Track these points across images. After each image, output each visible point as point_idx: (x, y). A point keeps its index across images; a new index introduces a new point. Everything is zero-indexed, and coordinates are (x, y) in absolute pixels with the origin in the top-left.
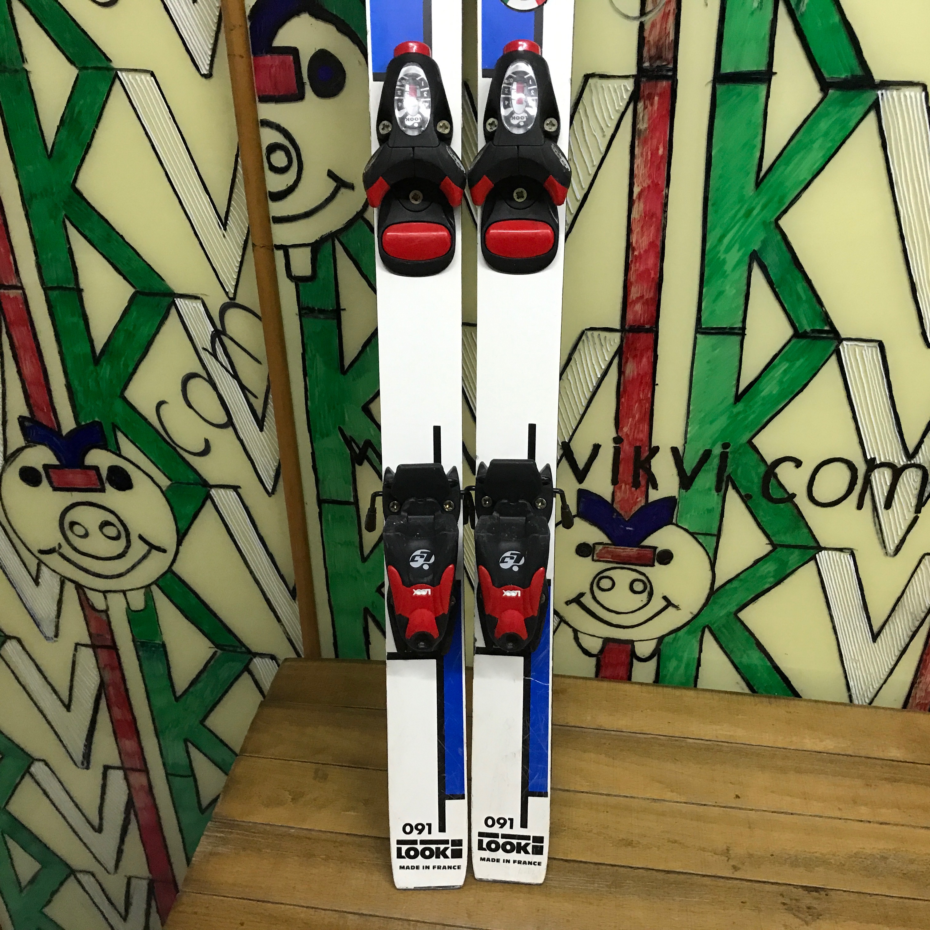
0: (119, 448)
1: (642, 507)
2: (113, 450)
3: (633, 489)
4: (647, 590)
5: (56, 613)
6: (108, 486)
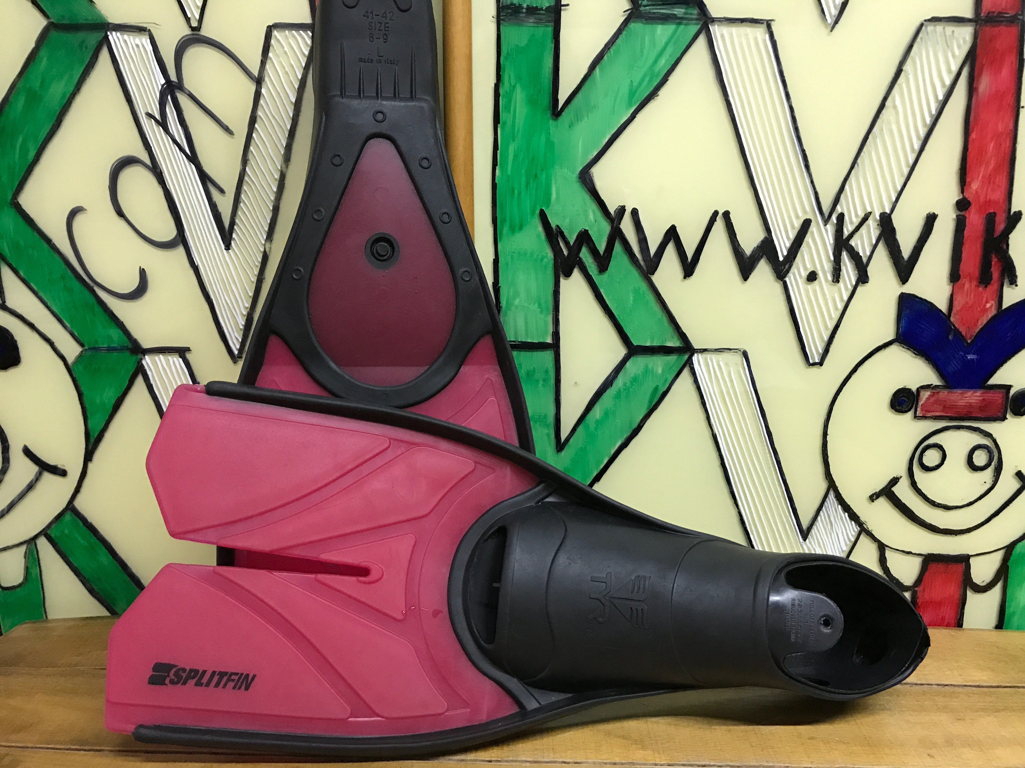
0: (2, 295)
1: (993, 317)
3: (981, 288)
4: (993, 464)
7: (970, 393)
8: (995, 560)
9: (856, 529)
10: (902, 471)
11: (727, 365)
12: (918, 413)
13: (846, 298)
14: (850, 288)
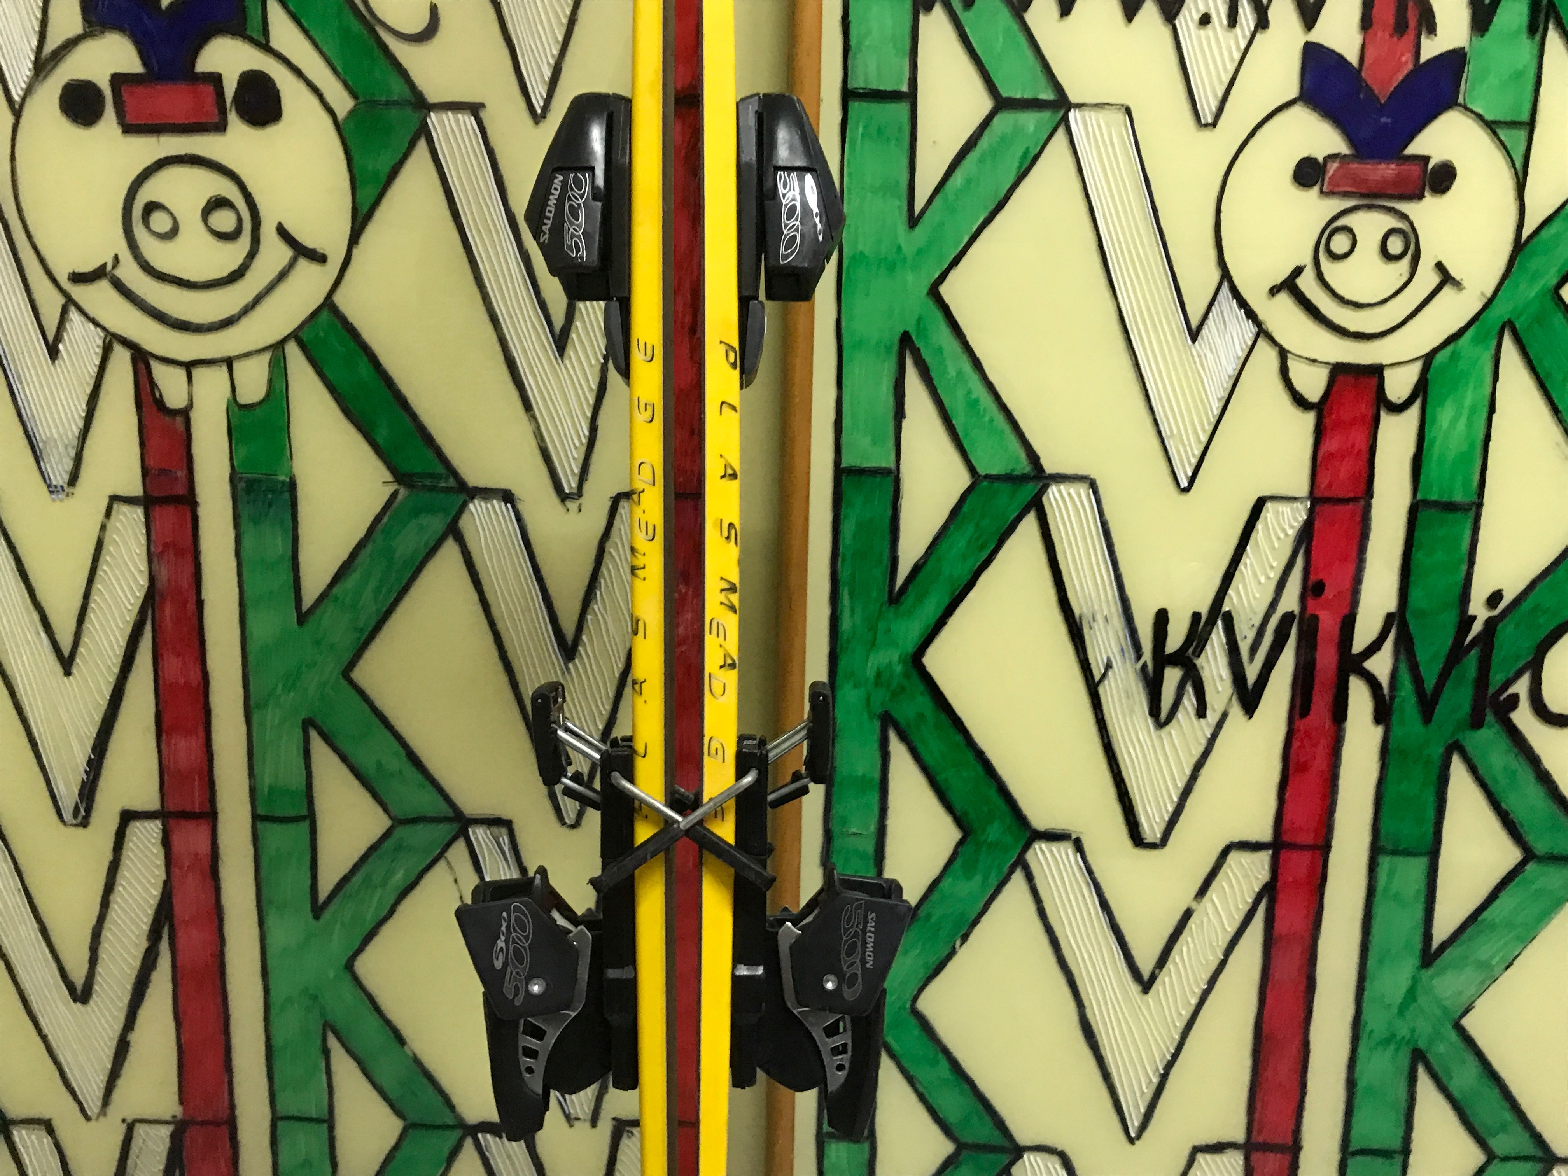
0: (266, 32)
1: (1408, 73)
2: (255, 36)
3: (1395, 39)
4: (1410, 253)
5: (81, 424)
6: (233, 117)
7: (1383, 166)
8: (1412, 373)
9: (1254, 329)
10: (1307, 259)
11: (1108, 125)
12: (1325, 186)
13: (1243, 46)
14: (1248, 34)
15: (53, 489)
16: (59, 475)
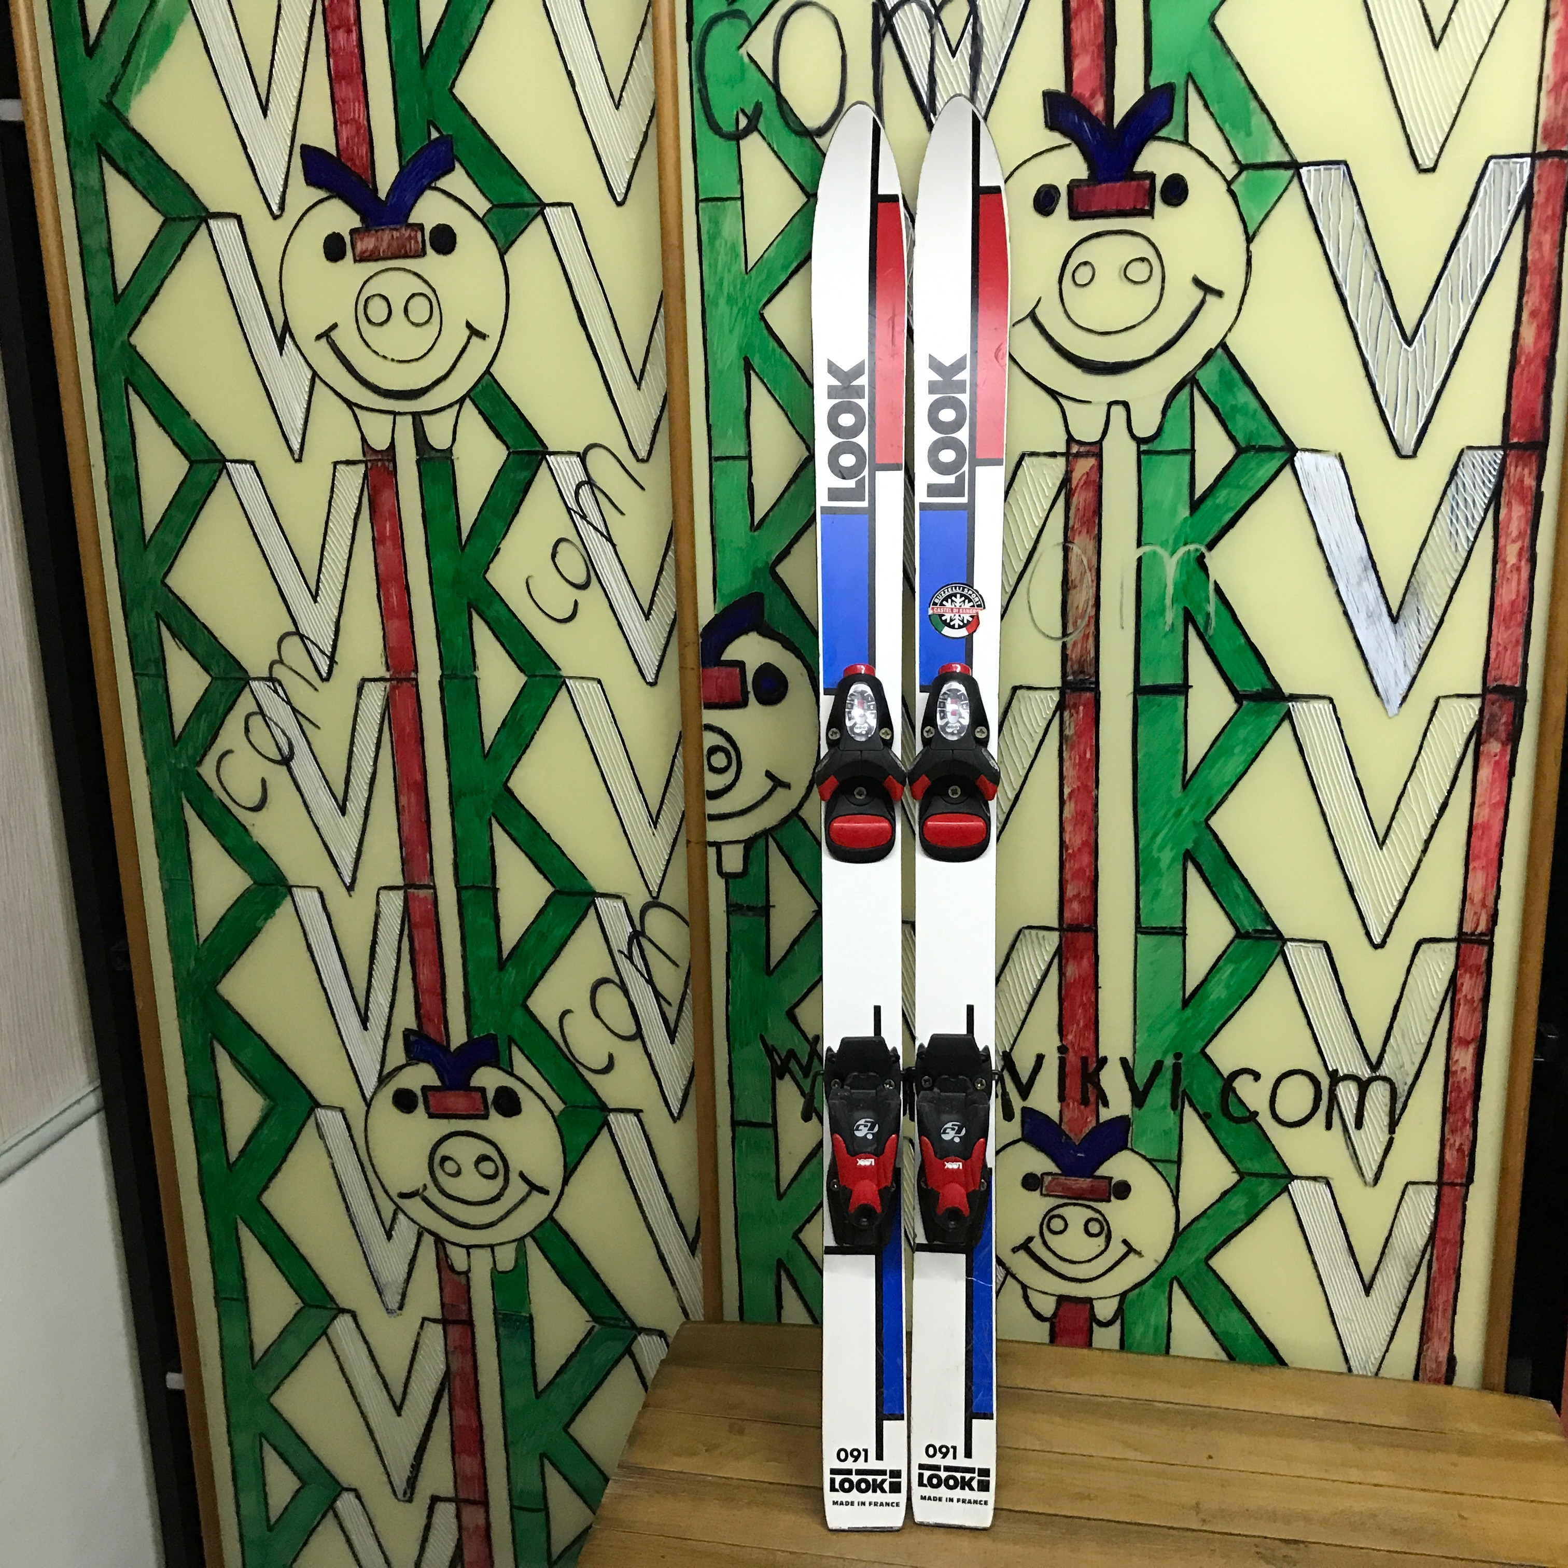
0: (511, 1066)
1: (1093, 1128)
2: (505, 1067)
3: (1083, 1107)
5: (405, 1276)
6: (493, 1112)
15: (389, 1311)
16: (393, 1303)
